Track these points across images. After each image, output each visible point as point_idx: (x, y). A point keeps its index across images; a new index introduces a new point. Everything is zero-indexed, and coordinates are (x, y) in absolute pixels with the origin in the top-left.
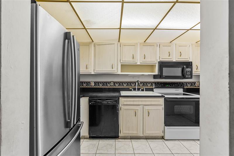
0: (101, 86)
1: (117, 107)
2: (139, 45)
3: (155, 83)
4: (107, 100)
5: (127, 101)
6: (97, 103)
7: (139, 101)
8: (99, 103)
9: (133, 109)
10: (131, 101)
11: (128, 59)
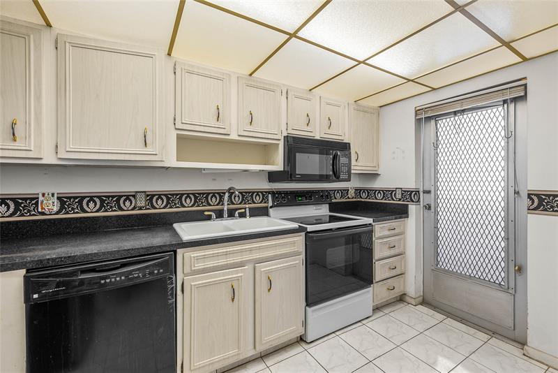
0: (92, 211)
1: (170, 286)
2: (234, 79)
3: (273, 193)
4: (123, 265)
5: (204, 257)
6: (76, 287)
7: (241, 251)
8: (84, 287)
9: (225, 281)
10: (218, 255)
11: (201, 120)
